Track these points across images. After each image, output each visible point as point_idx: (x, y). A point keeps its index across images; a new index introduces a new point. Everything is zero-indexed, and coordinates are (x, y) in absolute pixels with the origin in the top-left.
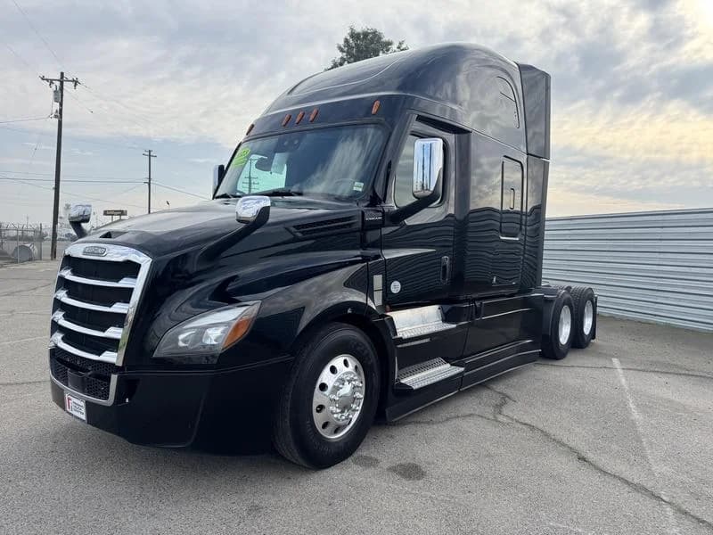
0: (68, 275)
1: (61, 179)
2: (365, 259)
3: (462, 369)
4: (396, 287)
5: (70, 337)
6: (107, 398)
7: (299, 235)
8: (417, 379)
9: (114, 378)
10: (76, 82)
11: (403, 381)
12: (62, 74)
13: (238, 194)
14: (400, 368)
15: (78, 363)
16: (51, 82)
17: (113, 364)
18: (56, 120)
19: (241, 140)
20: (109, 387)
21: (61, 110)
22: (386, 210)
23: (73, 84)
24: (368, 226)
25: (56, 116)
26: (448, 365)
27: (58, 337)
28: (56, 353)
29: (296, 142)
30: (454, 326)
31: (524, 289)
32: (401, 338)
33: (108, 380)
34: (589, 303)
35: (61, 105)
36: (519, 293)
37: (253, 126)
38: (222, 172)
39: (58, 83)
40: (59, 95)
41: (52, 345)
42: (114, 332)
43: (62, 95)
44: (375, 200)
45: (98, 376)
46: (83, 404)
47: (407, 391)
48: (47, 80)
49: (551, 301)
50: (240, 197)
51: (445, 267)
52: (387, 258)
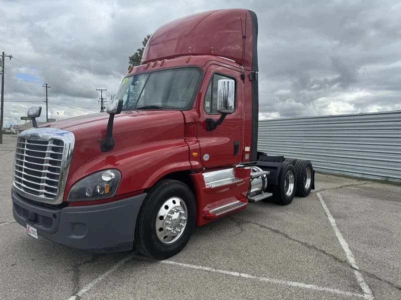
10: (11, 57)
12: (3, 53)
21: (3, 71)
23: (9, 58)
35: (3, 68)
39: (2, 57)
43: (4, 63)
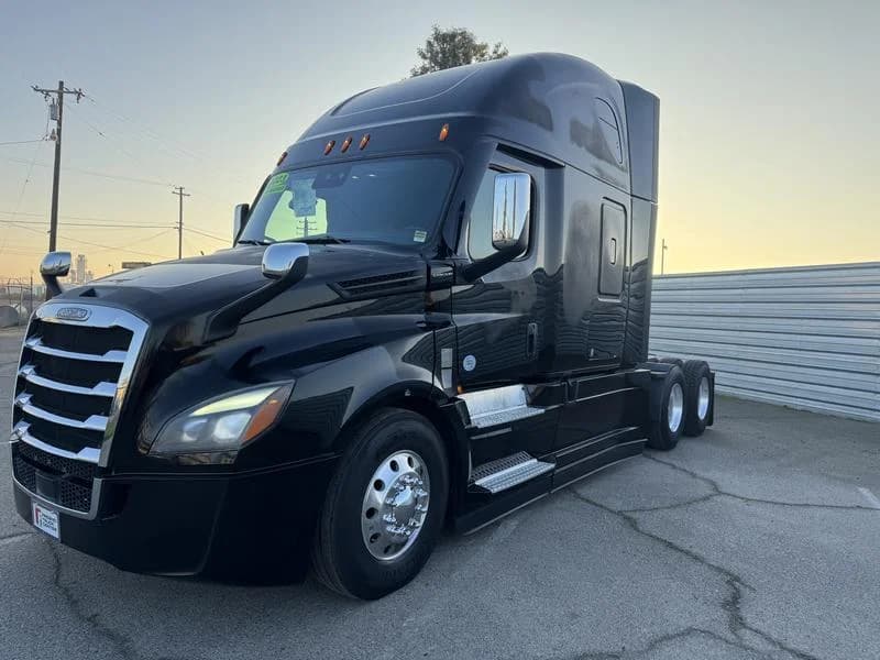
0: (36, 345)
1: (59, 221)
2: (430, 326)
3: (553, 466)
4: (469, 363)
5: (38, 428)
6: (88, 510)
7: (346, 294)
8: (495, 480)
9: (97, 482)
10: (79, 94)
11: (477, 483)
12: (61, 83)
13: (266, 241)
14: (474, 466)
15: (49, 462)
16: (47, 93)
17: (95, 465)
18: (53, 143)
19: (271, 173)
20: (90, 495)
21: (59, 131)
22: (458, 264)
23: (75, 97)
24: (434, 284)
25: (52, 138)
26: (535, 460)
27: (23, 428)
28: (19, 450)
29: (342, 176)
30: (543, 411)
31: (627, 364)
32: (476, 428)
33: (90, 485)
34: (704, 381)
35: (60, 124)
36: (622, 368)
37: (285, 155)
38: (245, 212)
39: (56, 96)
40: (57, 112)
41: (15, 437)
42: (97, 423)
43: (61, 111)
44: (445, 250)
45: (74, 480)
46: (55, 516)
47: (484, 494)
48: (42, 92)
49: (662, 379)
50: (268, 244)
51: (532, 336)
52: (458, 325)
